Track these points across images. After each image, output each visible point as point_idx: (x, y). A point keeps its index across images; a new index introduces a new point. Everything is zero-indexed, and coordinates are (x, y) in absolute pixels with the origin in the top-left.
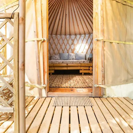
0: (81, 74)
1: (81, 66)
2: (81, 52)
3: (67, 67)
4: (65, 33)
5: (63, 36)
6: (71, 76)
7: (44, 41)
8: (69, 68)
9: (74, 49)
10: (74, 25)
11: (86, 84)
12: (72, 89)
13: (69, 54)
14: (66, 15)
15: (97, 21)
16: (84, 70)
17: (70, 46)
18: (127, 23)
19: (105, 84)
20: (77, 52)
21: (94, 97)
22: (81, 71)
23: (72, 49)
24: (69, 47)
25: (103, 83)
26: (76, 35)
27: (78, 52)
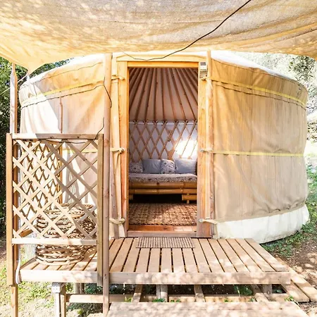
0: (185, 202)
1: (183, 188)
2: (187, 157)
3: (158, 188)
4: (155, 117)
5: (150, 124)
6: (165, 205)
7: (123, 152)
8: (161, 191)
9: (173, 151)
10: (172, 103)
11: (191, 220)
12: (165, 227)
13: (162, 161)
14: (156, 83)
15: (203, 122)
16: (190, 194)
17: (165, 145)
18: (252, 122)
19: (214, 218)
20: (178, 157)
21: (198, 238)
22: (184, 198)
23: (169, 150)
24: (162, 147)
25: (212, 217)
26: (176, 121)
27: (180, 157)
